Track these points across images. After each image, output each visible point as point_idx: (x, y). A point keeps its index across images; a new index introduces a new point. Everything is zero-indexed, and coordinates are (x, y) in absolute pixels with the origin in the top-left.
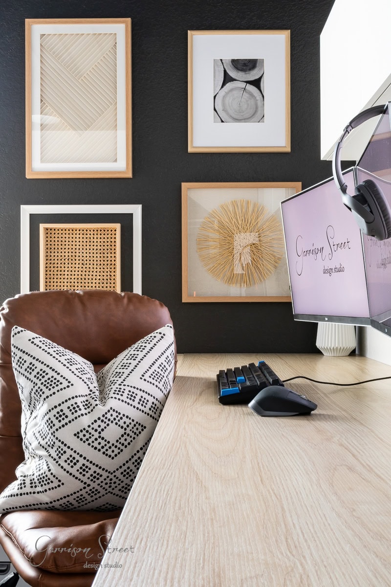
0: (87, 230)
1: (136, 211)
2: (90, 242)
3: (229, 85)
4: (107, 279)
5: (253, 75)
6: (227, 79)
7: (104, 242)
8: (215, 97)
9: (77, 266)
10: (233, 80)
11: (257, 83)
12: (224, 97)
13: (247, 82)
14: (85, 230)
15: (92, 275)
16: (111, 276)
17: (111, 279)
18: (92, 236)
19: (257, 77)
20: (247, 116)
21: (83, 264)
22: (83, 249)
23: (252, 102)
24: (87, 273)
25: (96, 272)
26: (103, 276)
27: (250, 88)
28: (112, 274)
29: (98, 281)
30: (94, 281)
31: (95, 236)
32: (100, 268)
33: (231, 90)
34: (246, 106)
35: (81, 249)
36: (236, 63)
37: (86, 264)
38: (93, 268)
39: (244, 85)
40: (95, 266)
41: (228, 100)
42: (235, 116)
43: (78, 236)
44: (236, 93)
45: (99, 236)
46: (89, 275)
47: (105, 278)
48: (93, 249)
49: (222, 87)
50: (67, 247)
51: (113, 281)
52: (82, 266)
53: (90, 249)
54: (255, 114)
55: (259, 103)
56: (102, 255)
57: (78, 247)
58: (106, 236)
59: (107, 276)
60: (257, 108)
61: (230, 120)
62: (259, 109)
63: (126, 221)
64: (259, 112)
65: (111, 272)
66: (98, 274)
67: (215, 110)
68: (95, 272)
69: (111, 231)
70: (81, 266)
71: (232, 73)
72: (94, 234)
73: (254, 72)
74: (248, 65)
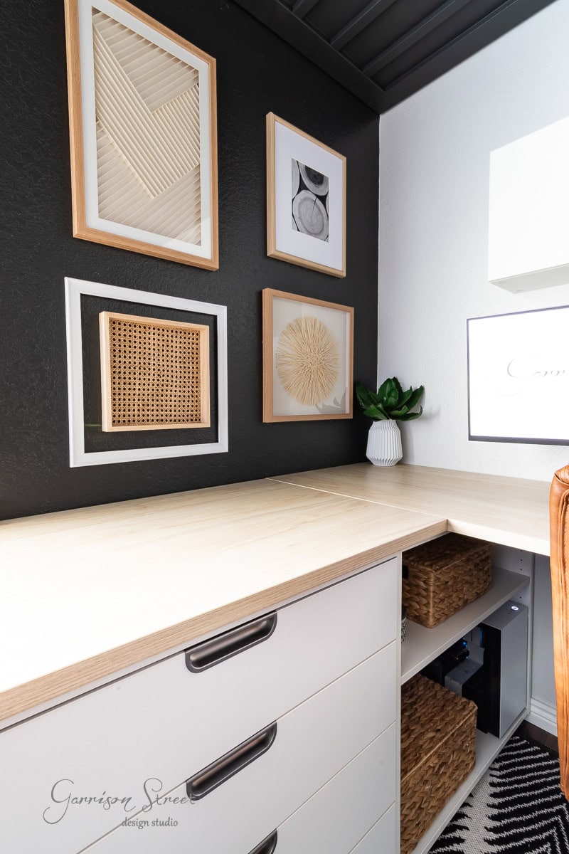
0: (163, 330)
1: (221, 312)
2: (168, 346)
3: (303, 192)
4: (189, 396)
5: (321, 191)
6: (302, 187)
7: (185, 348)
8: (293, 200)
9: (151, 377)
10: (307, 189)
11: (323, 199)
12: (300, 204)
13: (317, 196)
14: (161, 330)
15: (171, 391)
16: (193, 392)
17: (193, 396)
18: (170, 339)
19: (324, 194)
20: (316, 231)
21: (159, 375)
22: (159, 355)
23: (320, 218)
24: (165, 388)
25: (176, 386)
26: (184, 392)
27: (319, 202)
28: (195, 389)
29: (178, 399)
30: (173, 399)
31: (174, 339)
32: (180, 382)
33: (306, 199)
34: (316, 221)
35: (156, 355)
36: (308, 171)
37: (163, 376)
38: (172, 381)
39: (314, 198)
40: (174, 379)
41: (303, 209)
42: (308, 228)
43: (152, 336)
44: (310, 205)
45: (179, 340)
46: (167, 391)
47: (186, 394)
48: (172, 356)
49: (298, 192)
50: (137, 350)
51: (196, 399)
52: (159, 378)
53: (168, 356)
54: (320, 231)
55: (325, 222)
56: (182, 365)
57: (152, 351)
58: (187, 339)
59: (189, 392)
60: (323, 226)
61: (303, 230)
62: (325, 227)
63: (212, 321)
64: (325, 231)
65: (193, 387)
66: (178, 389)
67: (293, 216)
68: (174, 386)
69: (193, 334)
70: (156, 377)
71: (307, 182)
72: (172, 336)
73: (322, 187)
74: (318, 179)
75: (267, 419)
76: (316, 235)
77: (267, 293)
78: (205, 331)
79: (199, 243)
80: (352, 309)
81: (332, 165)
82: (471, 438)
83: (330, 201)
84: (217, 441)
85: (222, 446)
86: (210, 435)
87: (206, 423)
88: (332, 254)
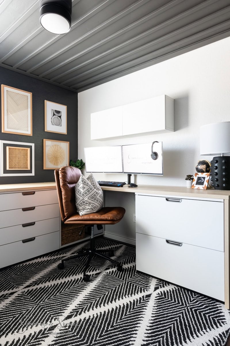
0: (20, 149)
1: (33, 145)
2: (21, 152)
3: (54, 116)
5: (59, 115)
6: (54, 115)
7: (24, 153)
8: (51, 118)
9: (17, 159)
10: (55, 115)
11: (60, 117)
12: (54, 119)
13: (58, 116)
22: (19, 154)
23: (59, 121)
24: (20, 161)
29: (23, 164)
30: (22, 163)
33: (55, 118)
36: (56, 111)
40: (22, 159)
41: (54, 120)
42: (56, 124)
43: (17, 151)
45: (23, 151)
47: (25, 163)
48: (21, 155)
50: (14, 153)
51: (27, 164)
52: (19, 159)
54: (60, 124)
55: (61, 122)
56: (24, 156)
57: (17, 154)
58: (25, 151)
63: (31, 147)
65: (26, 161)
66: (23, 161)
67: (51, 122)
71: (55, 113)
73: (60, 114)
74: (58, 112)
75: (44, 169)
76: (58, 125)
77: (44, 140)
78: (29, 149)
79: (28, 131)
80: (69, 142)
81: (63, 109)
82: (87, 172)
83: (62, 117)
84: (32, 173)
85: (33, 174)
86: (30, 171)
87: (29, 169)
88: (63, 129)
